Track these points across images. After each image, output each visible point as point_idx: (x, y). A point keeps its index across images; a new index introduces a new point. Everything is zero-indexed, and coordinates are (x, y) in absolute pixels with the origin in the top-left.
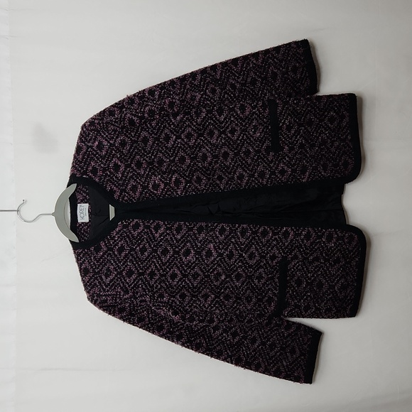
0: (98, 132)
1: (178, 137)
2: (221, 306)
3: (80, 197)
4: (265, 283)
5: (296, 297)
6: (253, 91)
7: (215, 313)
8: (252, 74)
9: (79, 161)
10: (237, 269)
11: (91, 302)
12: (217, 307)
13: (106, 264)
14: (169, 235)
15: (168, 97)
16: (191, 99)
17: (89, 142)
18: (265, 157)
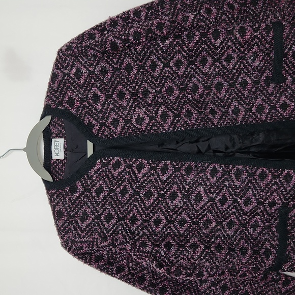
0: (76, 57)
1: (166, 65)
2: (212, 258)
3: (54, 131)
4: (261, 232)
7: (204, 266)
9: (54, 90)
10: (230, 216)
11: (65, 248)
12: (208, 260)
13: (82, 207)
14: (153, 175)
15: (156, 18)
16: (183, 20)
17: (66, 69)
18: (264, 89)
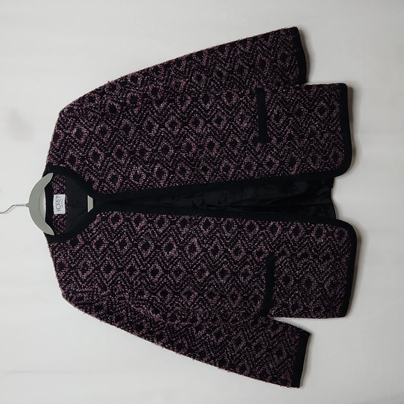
0: (77, 118)
1: (162, 126)
2: (204, 304)
3: (56, 187)
4: (251, 280)
5: (283, 295)
6: (240, 79)
7: (198, 312)
8: (239, 61)
9: (56, 149)
10: (222, 265)
11: (67, 299)
12: (201, 306)
13: (82, 259)
14: (150, 228)
15: (151, 83)
16: (176, 86)
17: (67, 129)
18: (252, 148)
